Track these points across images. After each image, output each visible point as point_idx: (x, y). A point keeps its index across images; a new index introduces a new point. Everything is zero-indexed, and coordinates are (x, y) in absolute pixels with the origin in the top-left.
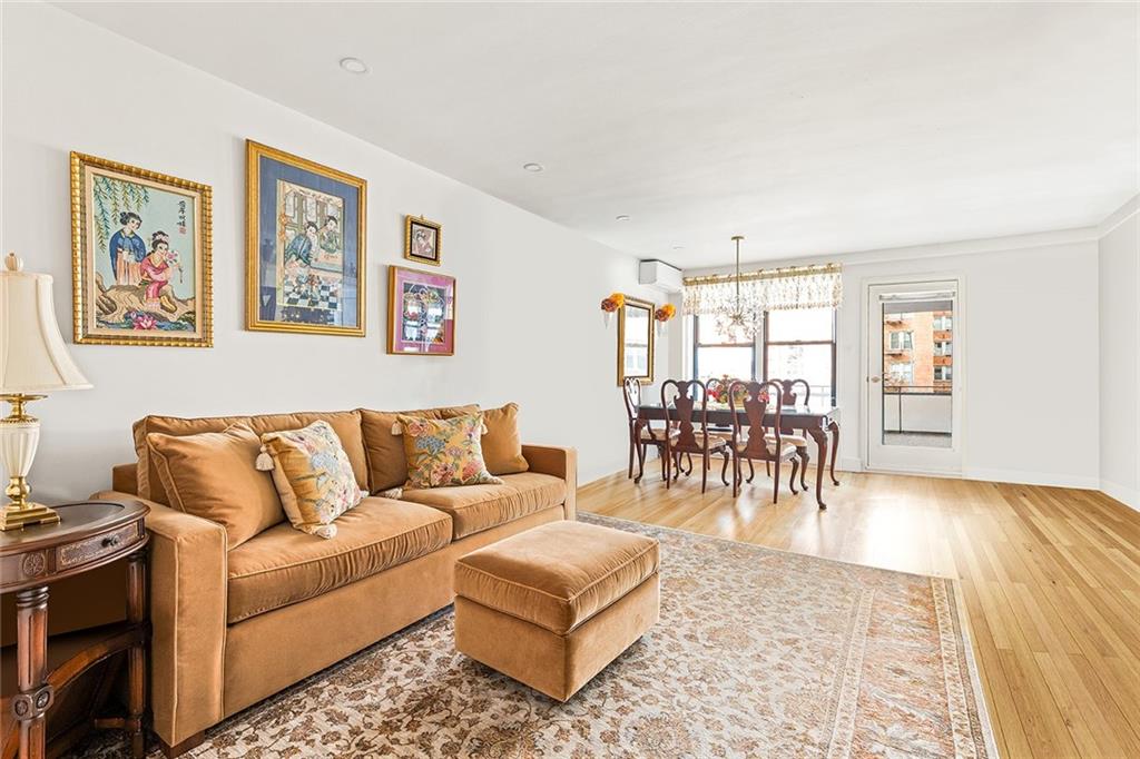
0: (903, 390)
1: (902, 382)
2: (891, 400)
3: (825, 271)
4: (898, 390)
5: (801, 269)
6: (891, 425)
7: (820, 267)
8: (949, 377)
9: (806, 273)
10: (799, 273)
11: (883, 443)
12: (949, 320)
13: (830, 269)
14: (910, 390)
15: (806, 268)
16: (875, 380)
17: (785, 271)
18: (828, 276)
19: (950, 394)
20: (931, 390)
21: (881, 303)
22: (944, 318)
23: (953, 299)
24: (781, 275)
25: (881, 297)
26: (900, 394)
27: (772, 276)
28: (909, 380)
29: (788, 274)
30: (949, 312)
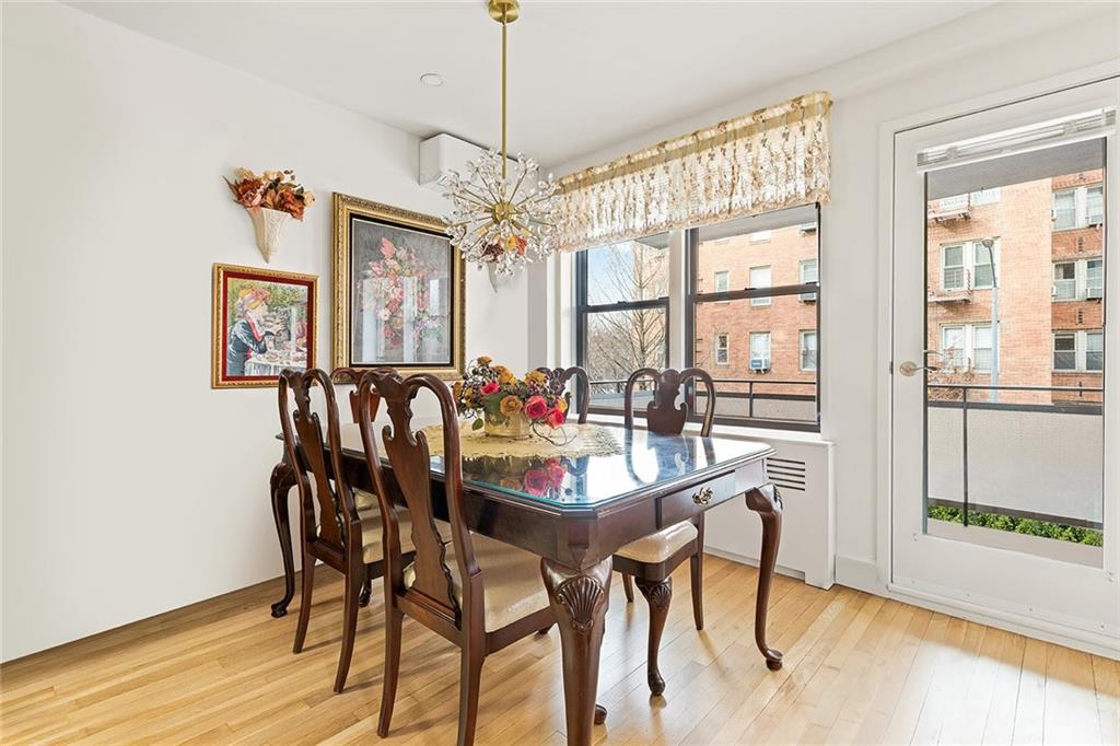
0: (973, 396)
1: (970, 375)
2: (945, 421)
3: (788, 118)
4: (959, 396)
5: (738, 125)
6: (946, 488)
7: (779, 112)
8: (1096, 361)
9: (748, 131)
10: (735, 135)
11: (925, 531)
12: (1098, 198)
13: (799, 111)
14: (992, 397)
15: (749, 121)
16: (908, 370)
17: (708, 135)
18: (795, 128)
19: (1096, 410)
20: (1046, 399)
21: (921, 173)
22: (1081, 192)
23: (1107, 133)
24: (699, 147)
25: (921, 156)
26: (966, 406)
27: (684, 152)
28: (988, 368)
29: (713, 141)
30: (1097, 174)
